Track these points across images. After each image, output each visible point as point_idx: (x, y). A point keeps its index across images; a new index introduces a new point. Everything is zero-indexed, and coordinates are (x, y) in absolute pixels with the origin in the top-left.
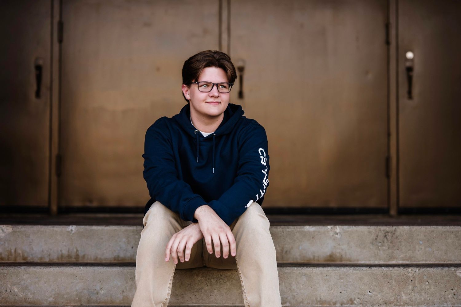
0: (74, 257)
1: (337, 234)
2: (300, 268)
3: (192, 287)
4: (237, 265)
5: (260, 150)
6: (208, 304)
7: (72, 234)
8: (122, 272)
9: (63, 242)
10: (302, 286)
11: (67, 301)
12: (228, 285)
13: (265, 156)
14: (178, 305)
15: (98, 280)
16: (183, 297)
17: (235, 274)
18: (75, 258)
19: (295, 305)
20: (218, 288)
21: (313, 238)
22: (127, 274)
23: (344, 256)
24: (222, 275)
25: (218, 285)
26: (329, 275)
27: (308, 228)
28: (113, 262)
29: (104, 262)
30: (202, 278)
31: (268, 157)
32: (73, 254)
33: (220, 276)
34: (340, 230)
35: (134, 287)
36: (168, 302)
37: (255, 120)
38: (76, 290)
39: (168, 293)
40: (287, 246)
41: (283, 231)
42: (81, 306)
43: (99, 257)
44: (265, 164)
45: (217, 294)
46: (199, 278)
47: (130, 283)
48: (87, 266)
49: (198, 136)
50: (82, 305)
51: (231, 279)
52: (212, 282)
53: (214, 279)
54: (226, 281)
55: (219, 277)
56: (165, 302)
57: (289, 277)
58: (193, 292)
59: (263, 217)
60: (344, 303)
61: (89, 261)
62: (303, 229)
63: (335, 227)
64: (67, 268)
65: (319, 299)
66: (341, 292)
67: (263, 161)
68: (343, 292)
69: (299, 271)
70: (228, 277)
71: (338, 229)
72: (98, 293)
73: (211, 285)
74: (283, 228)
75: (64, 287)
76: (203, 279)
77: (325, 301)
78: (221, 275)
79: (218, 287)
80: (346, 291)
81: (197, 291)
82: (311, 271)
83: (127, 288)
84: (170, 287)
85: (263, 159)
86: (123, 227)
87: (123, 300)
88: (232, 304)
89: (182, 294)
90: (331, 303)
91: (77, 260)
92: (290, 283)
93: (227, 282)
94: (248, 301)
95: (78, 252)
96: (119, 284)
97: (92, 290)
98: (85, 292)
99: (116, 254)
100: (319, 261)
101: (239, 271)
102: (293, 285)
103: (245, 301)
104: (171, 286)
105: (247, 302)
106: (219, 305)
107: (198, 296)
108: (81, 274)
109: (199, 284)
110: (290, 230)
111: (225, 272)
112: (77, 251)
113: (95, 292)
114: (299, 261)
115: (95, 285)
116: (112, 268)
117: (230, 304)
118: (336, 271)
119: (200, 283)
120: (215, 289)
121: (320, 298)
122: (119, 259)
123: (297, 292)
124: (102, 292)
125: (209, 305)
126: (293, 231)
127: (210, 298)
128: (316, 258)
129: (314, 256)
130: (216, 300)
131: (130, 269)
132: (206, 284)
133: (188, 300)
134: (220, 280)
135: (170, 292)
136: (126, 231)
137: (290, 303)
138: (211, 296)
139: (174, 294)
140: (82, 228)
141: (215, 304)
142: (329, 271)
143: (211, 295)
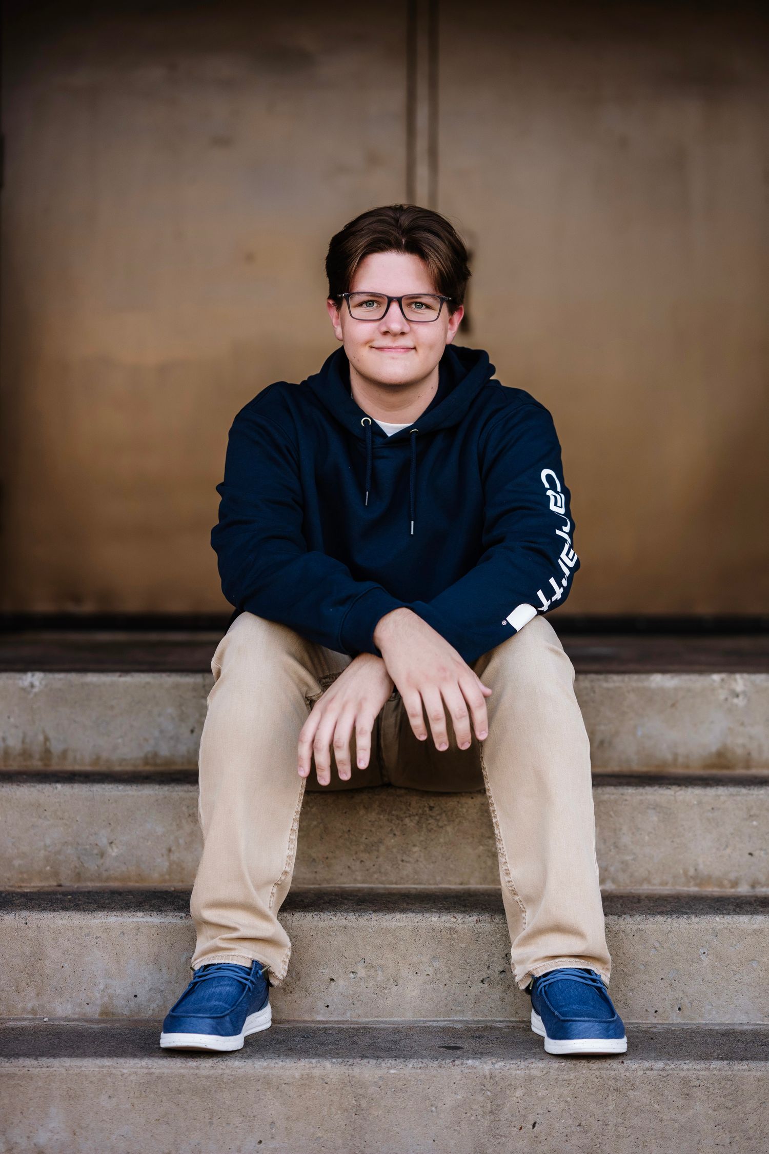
0: (37, 756)
1: (737, 696)
2: (640, 790)
3: (354, 838)
4: (486, 781)
5: (545, 472)
6: (396, 884)
7: (31, 696)
8: (165, 798)
9: (9, 717)
10: (647, 838)
11: (20, 876)
12: (450, 834)
13: (559, 489)
14: (317, 886)
15: (104, 821)
16: (329, 866)
17: (467, 804)
18: (41, 759)
19: (629, 888)
20: (422, 841)
21: (673, 705)
22: (181, 803)
23: (755, 755)
24: (433, 807)
25: (423, 833)
26: (719, 809)
27: (659, 681)
28: (141, 768)
29: (117, 768)
30: (379, 814)
31: (565, 491)
32: (37, 749)
33: (427, 809)
34: (745, 685)
35: (196, 839)
36: (289, 879)
37: (524, 391)
38: (45, 845)
39: (289, 857)
40: (602, 728)
41: (593, 688)
42: (59, 889)
43: (104, 755)
44: (562, 511)
45: (420, 857)
46: (373, 816)
47: (187, 827)
48: (74, 783)
49: (369, 434)
50: (60, 886)
51: (457, 818)
52: (405, 825)
53: (412, 818)
54: (446, 823)
55: (424, 813)
56: (282, 881)
57: (611, 813)
58: (356, 853)
59: (557, 653)
60: (759, 883)
61: (77, 768)
62: (646, 684)
63: (733, 676)
64: (21, 789)
65: (692, 872)
66: (751, 854)
67: (556, 504)
68: (756, 853)
69: (639, 798)
70: (449, 813)
71: (740, 682)
72: (102, 854)
73: (404, 834)
74: (592, 681)
75: (13, 838)
76: (382, 817)
77: (710, 877)
78: (431, 808)
79: (422, 838)
80: (765, 850)
81: (365, 851)
82: (673, 798)
83: (181, 841)
84: (292, 840)
85: (556, 497)
86: (169, 676)
87: (170, 872)
88: (461, 884)
89: (327, 858)
90: (726, 882)
91: (45, 765)
92: (615, 830)
93: (445, 825)
94: (512, 879)
95: (48, 744)
96: (160, 830)
97: (88, 847)
98: (69, 850)
99: (148, 748)
100: (687, 767)
101: (490, 797)
102: (624, 834)
103: (503, 879)
104: (295, 837)
105: (509, 882)
106: (426, 886)
107: (368, 864)
108: (57, 804)
109: (371, 831)
110: (610, 685)
111: (440, 798)
112: (47, 739)
113: (95, 851)
114: (637, 767)
115: (95, 834)
116: (140, 787)
117: (455, 884)
118: (739, 798)
119: (373, 829)
120: (414, 846)
121: (696, 870)
122: (158, 761)
123: (634, 854)
124: (114, 852)
125: (398, 886)
126: (620, 688)
127: (400, 867)
128: (681, 760)
129: (676, 756)
130: (416, 872)
131: (188, 791)
132: (391, 830)
133: (341, 875)
134: (427, 820)
135: (293, 853)
136: (177, 686)
137: (614, 881)
138: (404, 864)
139: (303, 857)
140: (59, 679)
141: (414, 884)
142: (719, 796)
143: (402, 861)
